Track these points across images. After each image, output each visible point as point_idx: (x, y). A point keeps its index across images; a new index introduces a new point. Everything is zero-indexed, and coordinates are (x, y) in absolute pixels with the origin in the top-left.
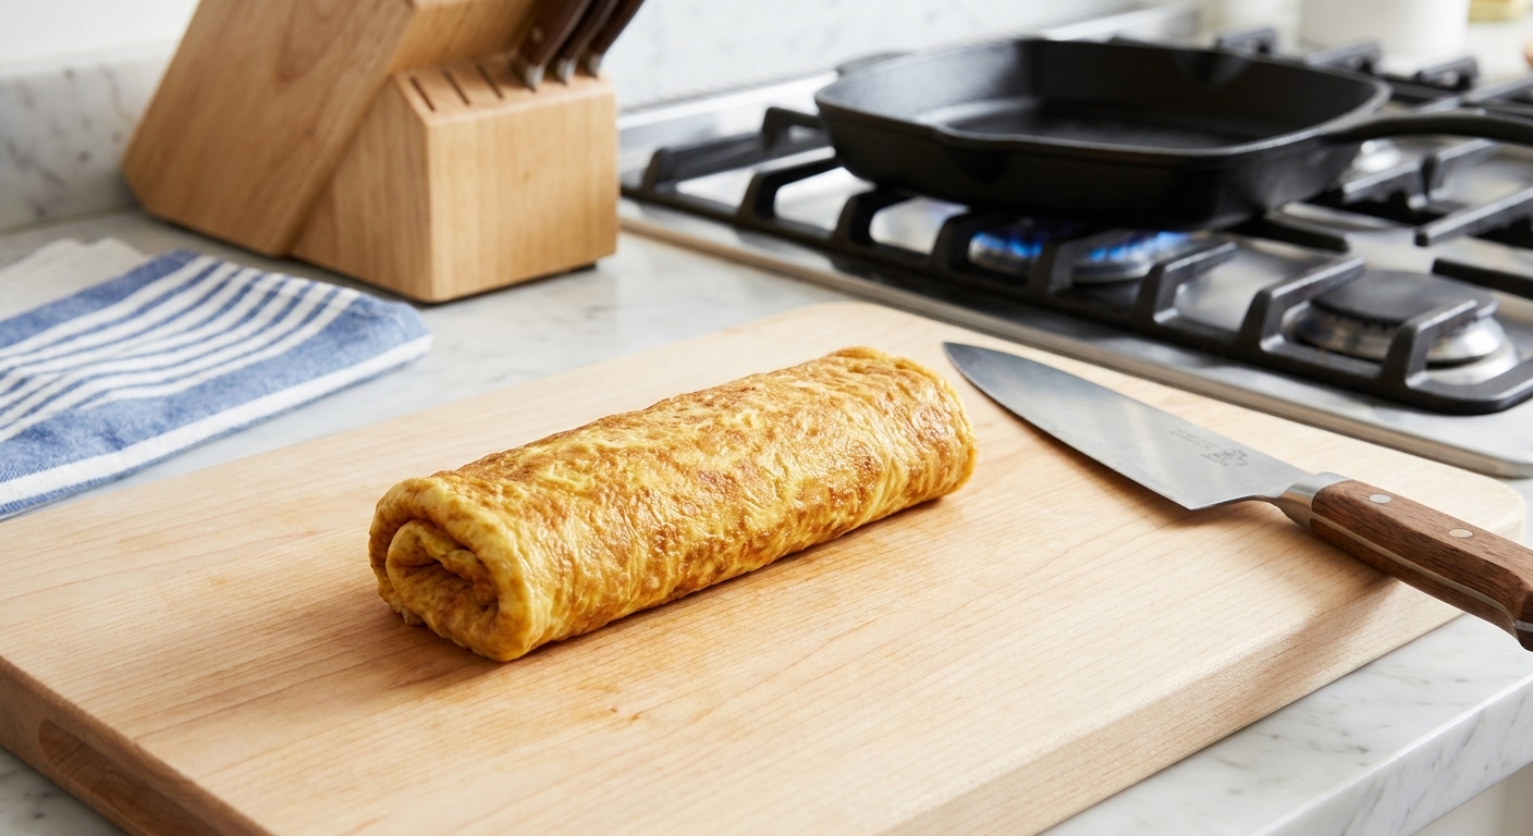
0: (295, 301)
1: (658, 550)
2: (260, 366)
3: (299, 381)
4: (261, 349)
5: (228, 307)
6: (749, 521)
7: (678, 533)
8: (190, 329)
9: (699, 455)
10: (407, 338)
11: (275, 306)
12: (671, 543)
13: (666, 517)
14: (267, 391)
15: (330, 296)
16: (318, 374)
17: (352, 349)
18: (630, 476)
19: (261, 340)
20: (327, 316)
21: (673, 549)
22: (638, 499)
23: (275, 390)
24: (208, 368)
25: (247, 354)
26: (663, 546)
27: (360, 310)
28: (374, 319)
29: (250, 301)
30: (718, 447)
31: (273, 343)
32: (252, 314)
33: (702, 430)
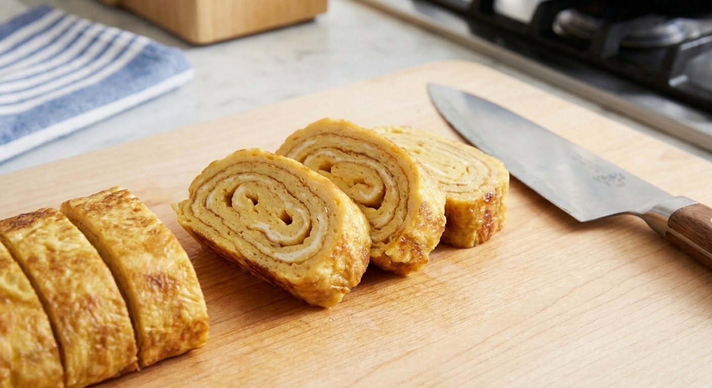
0: (109, 45)
1: (99, 346)
2: (81, 92)
3: (105, 103)
4: (85, 78)
5: (68, 46)
6: (186, 314)
7: (118, 331)
8: (44, 61)
9: (148, 257)
10: (177, 71)
11: (97, 48)
12: (110, 339)
13: (105, 318)
14: (82, 110)
15: (132, 42)
16: (117, 99)
17: (140, 80)
18: (75, 283)
19: (86, 71)
20: (129, 56)
21: (113, 344)
22: (81, 306)
23: (88, 110)
24: (49, 92)
25: (75, 82)
26: (103, 342)
27: (148, 52)
28: (157, 59)
29: (82, 43)
30: (166, 249)
31: (93, 74)
32: (82, 53)
33: (150, 232)
